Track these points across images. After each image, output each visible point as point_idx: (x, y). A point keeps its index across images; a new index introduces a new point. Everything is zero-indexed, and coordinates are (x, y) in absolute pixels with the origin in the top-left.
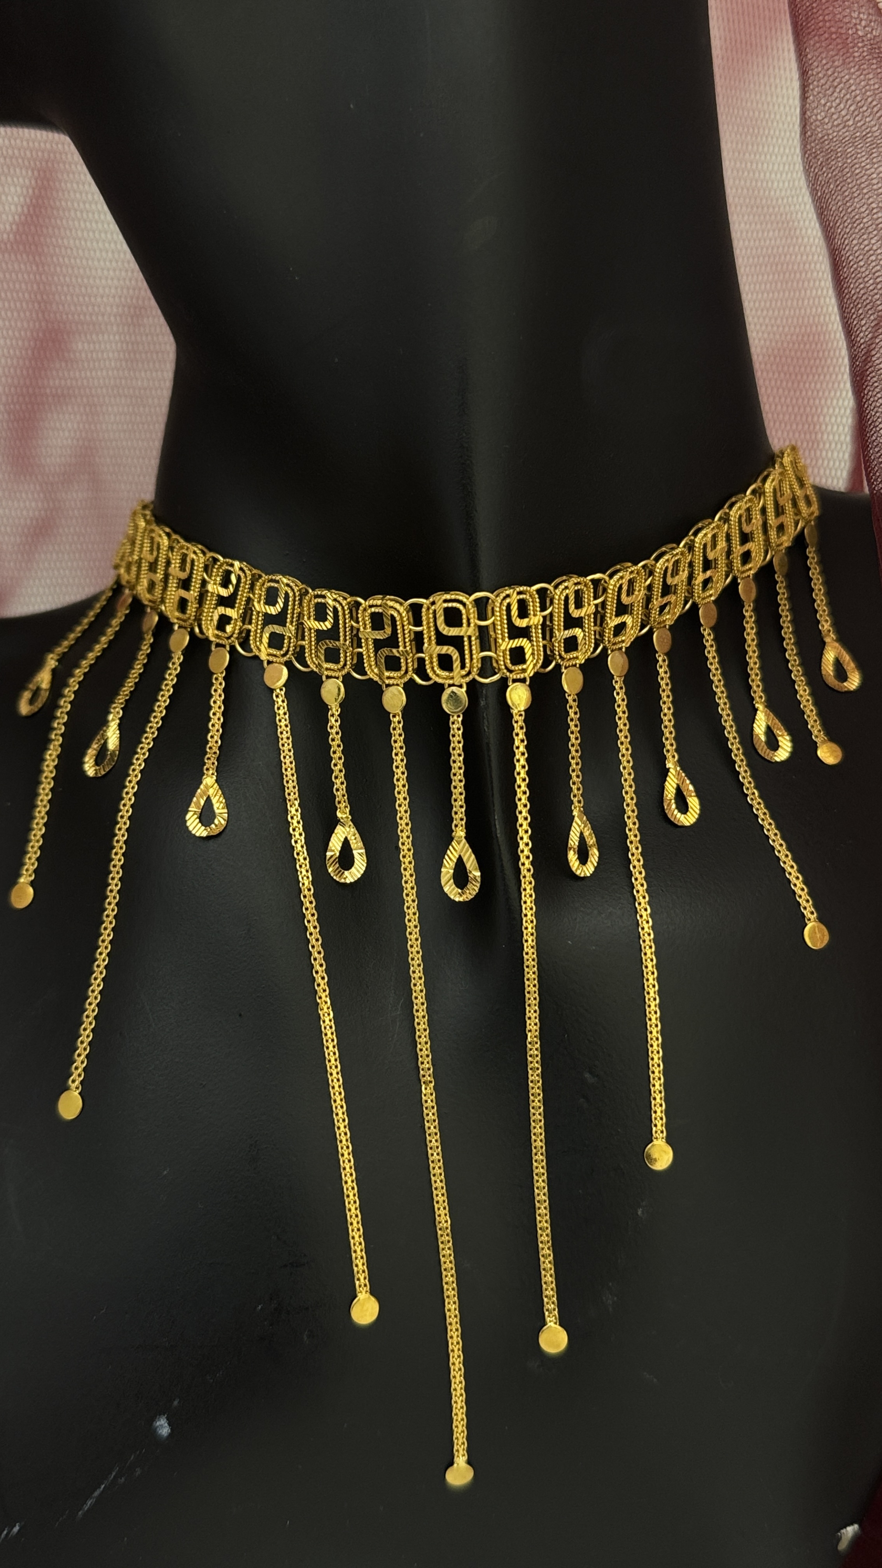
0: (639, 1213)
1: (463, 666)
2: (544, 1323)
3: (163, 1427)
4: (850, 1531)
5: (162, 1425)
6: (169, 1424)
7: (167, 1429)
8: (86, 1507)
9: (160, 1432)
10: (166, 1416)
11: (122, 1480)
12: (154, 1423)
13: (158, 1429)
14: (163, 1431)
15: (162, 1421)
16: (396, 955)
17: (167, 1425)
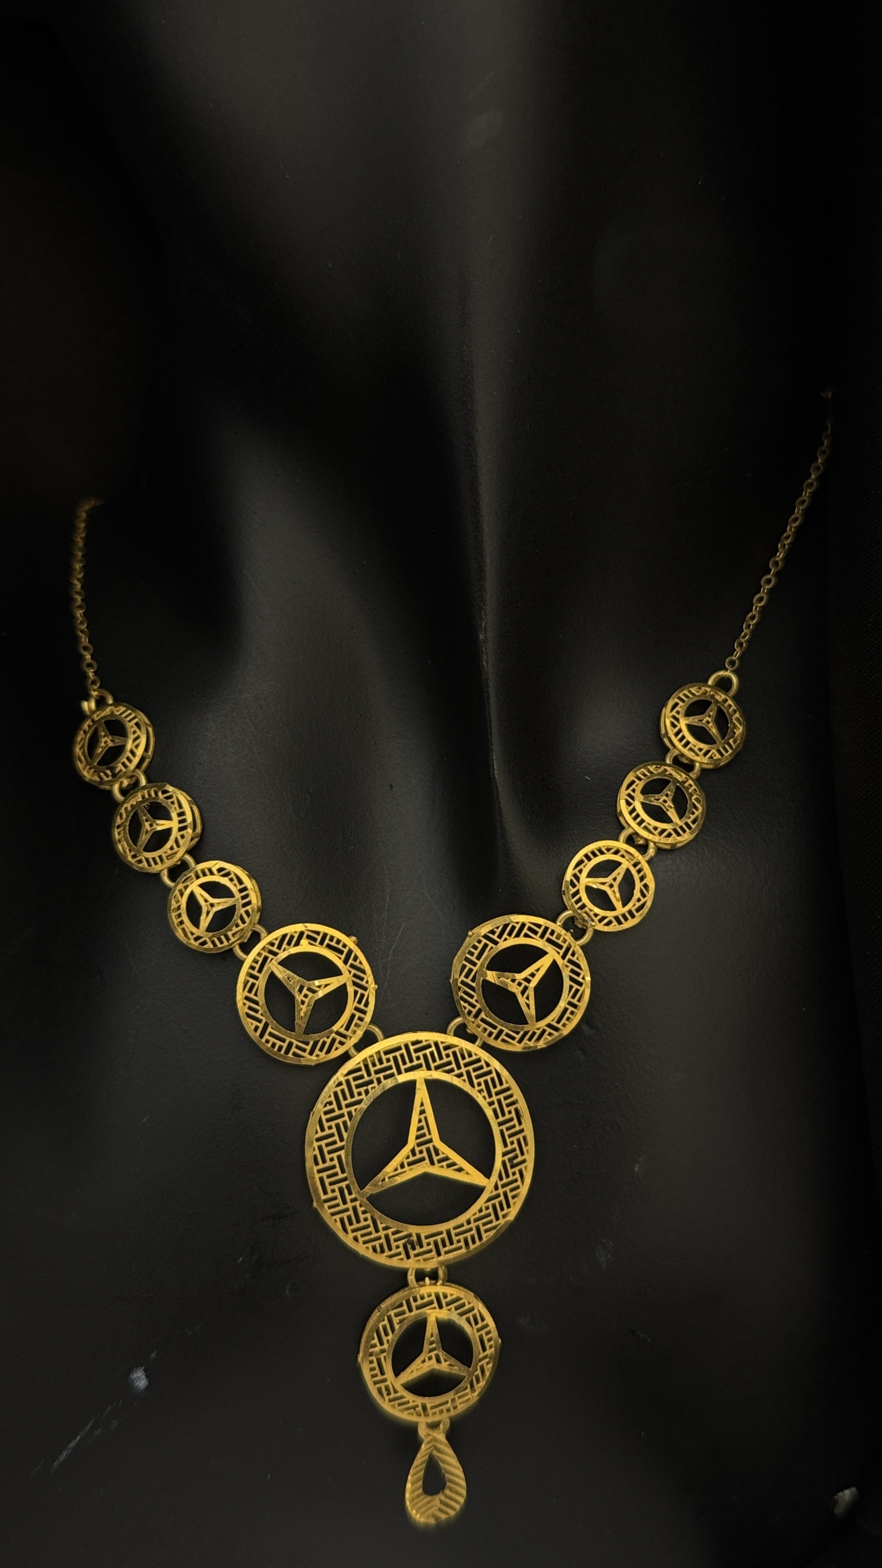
0: (636, 1169)
3: (140, 1379)
4: (847, 1494)
5: (140, 1377)
6: (146, 1376)
7: (145, 1381)
8: (62, 1458)
9: (137, 1384)
10: (143, 1368)
11: (99, 1432)
12: (131, 1374)
13: (135, 1381)
14: (140, 1383)
15: (139, 1373)
16: (388, 899)
17: (144, 1377)
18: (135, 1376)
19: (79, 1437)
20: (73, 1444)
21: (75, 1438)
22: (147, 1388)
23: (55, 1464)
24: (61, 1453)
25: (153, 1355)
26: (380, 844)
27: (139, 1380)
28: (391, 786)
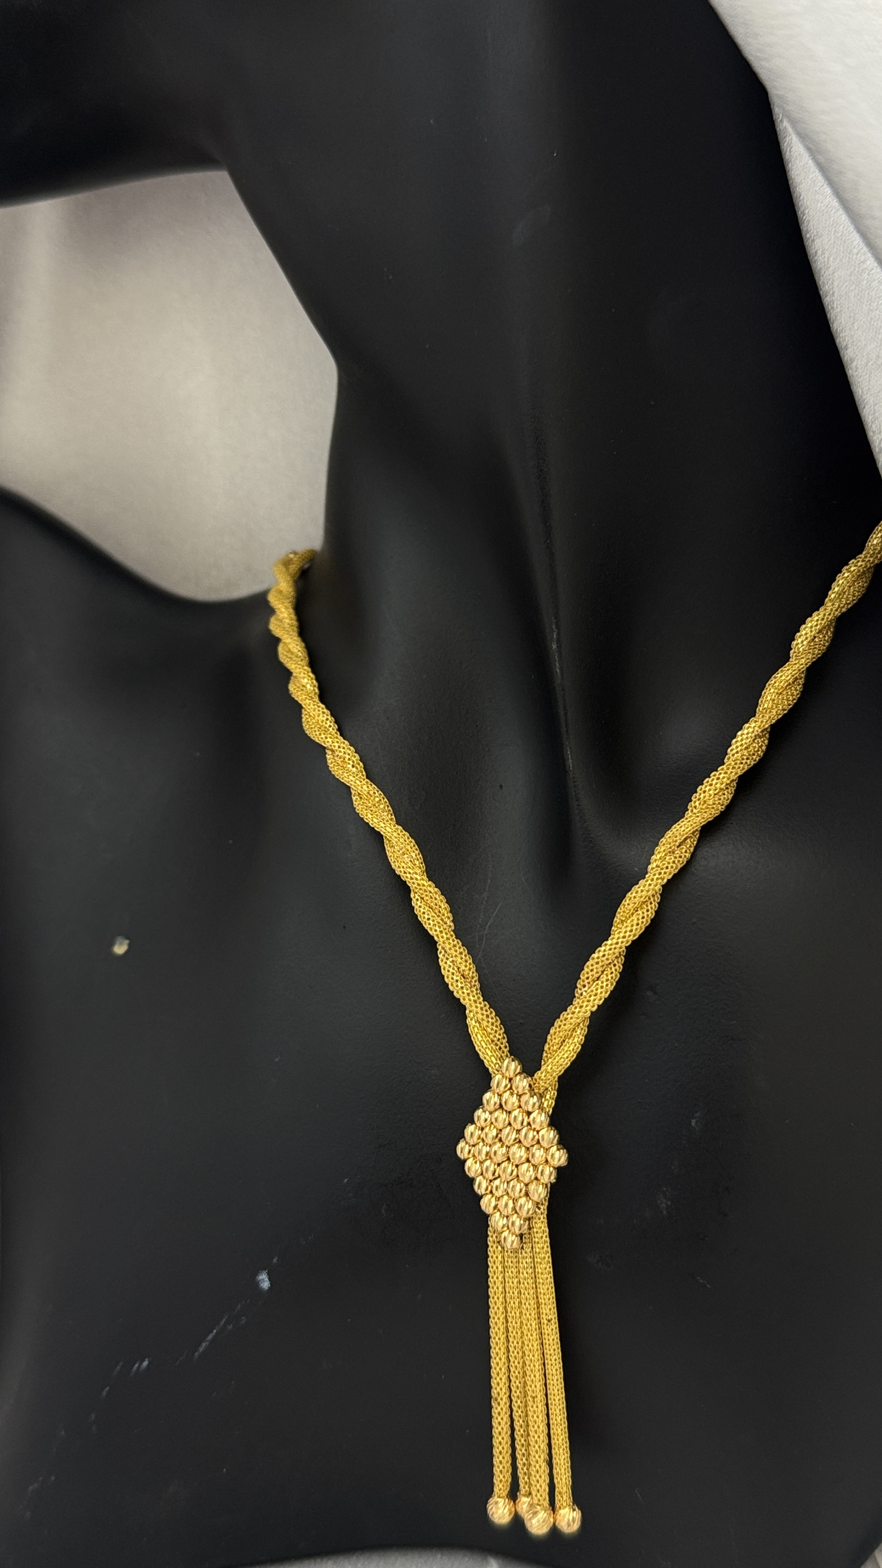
7: (267, 1283)
8: (201, 1349)
9: (261, 1285)
10: (267, 1271)
11: (230, 1327)
12: (257, 1276)
13: (260, 1282)
14: (264, 1284)
15: (263, 1275)
16: (489, 881)
17: (267, 1279)
18: (261, 1277)
19: (215, 1331)
20: (210, 1337)
21: (212, 1332)
22: (270, 1289)
23: (196, 1354)
24: (200, 1345)
25: (275, 1260)
26: (487, 835)
27: (264, 1281)
28: (501, 786)
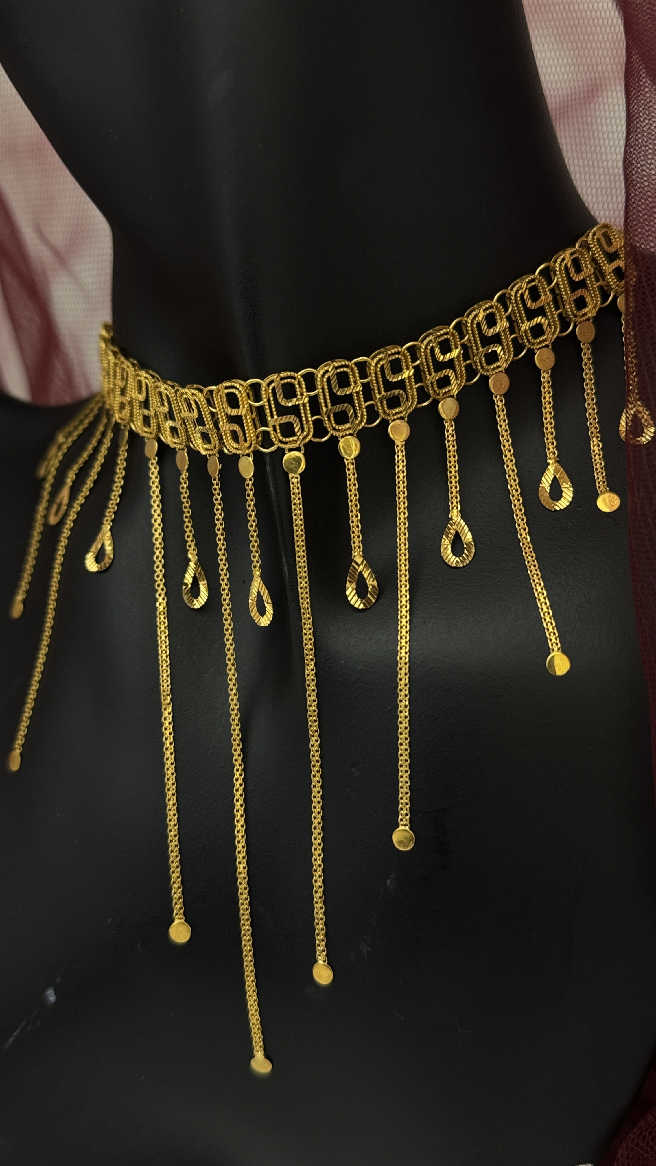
0: (388, 884)
1: (246, 441)
2: (316, 961)
3: (51, 996)
6: (56, 994)
7: (54, 997)
8: (10, 1042)
9: (50, 998)
10: (53, 988)
12: (46, 991)
13: (49, 996)
15: (50, 991)
17: (54, 994)
21: (17, 1030)
22: (57, 1002)
23: (6, 1046)
24: (8, 1039)
25: (58, 980)
